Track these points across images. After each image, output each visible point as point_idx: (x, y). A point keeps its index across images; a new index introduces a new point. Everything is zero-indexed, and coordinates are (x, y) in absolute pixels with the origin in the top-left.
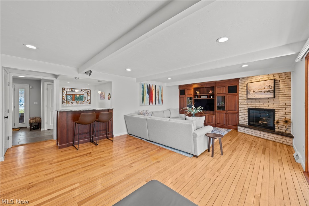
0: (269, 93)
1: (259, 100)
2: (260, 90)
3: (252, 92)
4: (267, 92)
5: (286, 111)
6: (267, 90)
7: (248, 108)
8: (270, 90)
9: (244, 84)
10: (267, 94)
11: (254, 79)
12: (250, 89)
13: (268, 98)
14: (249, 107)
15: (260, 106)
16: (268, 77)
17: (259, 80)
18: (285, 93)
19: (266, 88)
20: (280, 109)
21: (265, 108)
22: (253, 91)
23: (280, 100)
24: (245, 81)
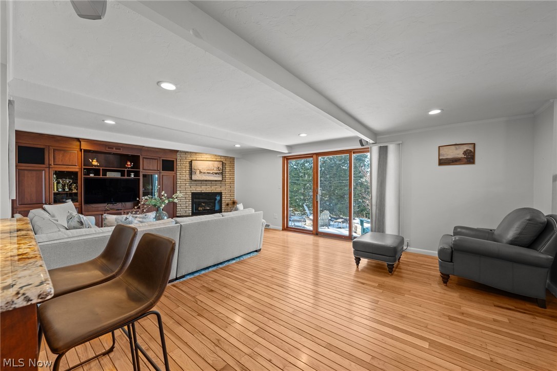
0: (217, 175)
1: (206, 183)
2: (209, 171)
3: (198, 172)
4: (216, 174)
5: (231, 193)
6: (216, 172)
7: (192, 193)
8: (219, 172)
9: (185, 160)
10: (215, 177)
11: (200, 157)
12: (196, 168)
13: (216, 181)
14: (192, 191)
15: (207, 189)
16: (216, 157)
17: (205, 159)
18: (230, 177)
19: (215, 169)
20: (226, 191)
21: (212, 191)
22: (200, 172)
23: (226, 183)
24: (186, 156)
